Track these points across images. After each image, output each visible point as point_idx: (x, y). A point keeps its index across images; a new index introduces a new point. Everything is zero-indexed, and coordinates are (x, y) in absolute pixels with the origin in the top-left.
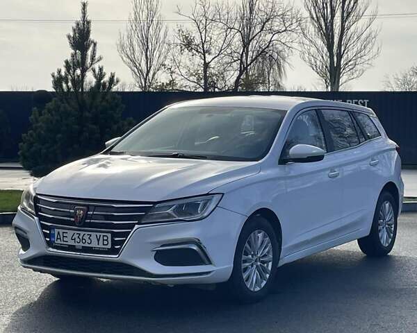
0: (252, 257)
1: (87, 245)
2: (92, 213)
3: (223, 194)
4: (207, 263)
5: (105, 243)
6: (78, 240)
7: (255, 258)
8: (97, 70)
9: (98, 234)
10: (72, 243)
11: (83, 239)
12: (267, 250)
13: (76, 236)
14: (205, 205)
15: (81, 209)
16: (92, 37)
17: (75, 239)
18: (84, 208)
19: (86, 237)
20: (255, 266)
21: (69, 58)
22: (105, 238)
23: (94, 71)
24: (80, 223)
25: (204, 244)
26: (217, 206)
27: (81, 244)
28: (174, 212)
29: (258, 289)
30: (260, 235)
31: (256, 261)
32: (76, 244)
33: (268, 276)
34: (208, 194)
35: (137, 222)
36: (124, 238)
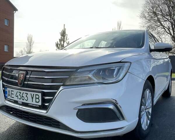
1: (25, 101)
2: (29, 76)
3: (131, 63)
4: (121, 119)
5: (37, 100)
6: (19, 97)
8: (68, 42)
9: (32, 93)
10: (16, 99)
11: (22, 96)
13: (18, 94)
14: (119, 70)
15: (22, 73)
16: (66, 33)
17: (17, 96)
18: (24, 72)
19: (24, 95)
21: (60, 38)
22: (37, 97)
23: (67, 43)
24: (21, 84)
25: (120, 104)
26: (128, 72)
27: (21, 100)
28: (93, 76)
32: (19, 100)
34: (120, 62)
35: (62, 84)
36: (52, 98)
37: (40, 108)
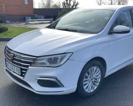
0: (90, 78)
1: (14, 71)
2: (15, 58)
3: (73, 53)
5: (19, 72)
7: (91, 78)
9: (17, 68)
12: (98, 73)
13: (11, 66)
14: (62, 59)
15: (12, 55)
20: (91, 82)
22: (19, 70)
24: (11, 61)
26: (68, 59)
29: (92, 91)
30: (95, 68)
31: (92, 79)
33: (98, 84)
34: (64, 53)
35: (30, 65)
36: (25, 72)
37: (20, 75)
